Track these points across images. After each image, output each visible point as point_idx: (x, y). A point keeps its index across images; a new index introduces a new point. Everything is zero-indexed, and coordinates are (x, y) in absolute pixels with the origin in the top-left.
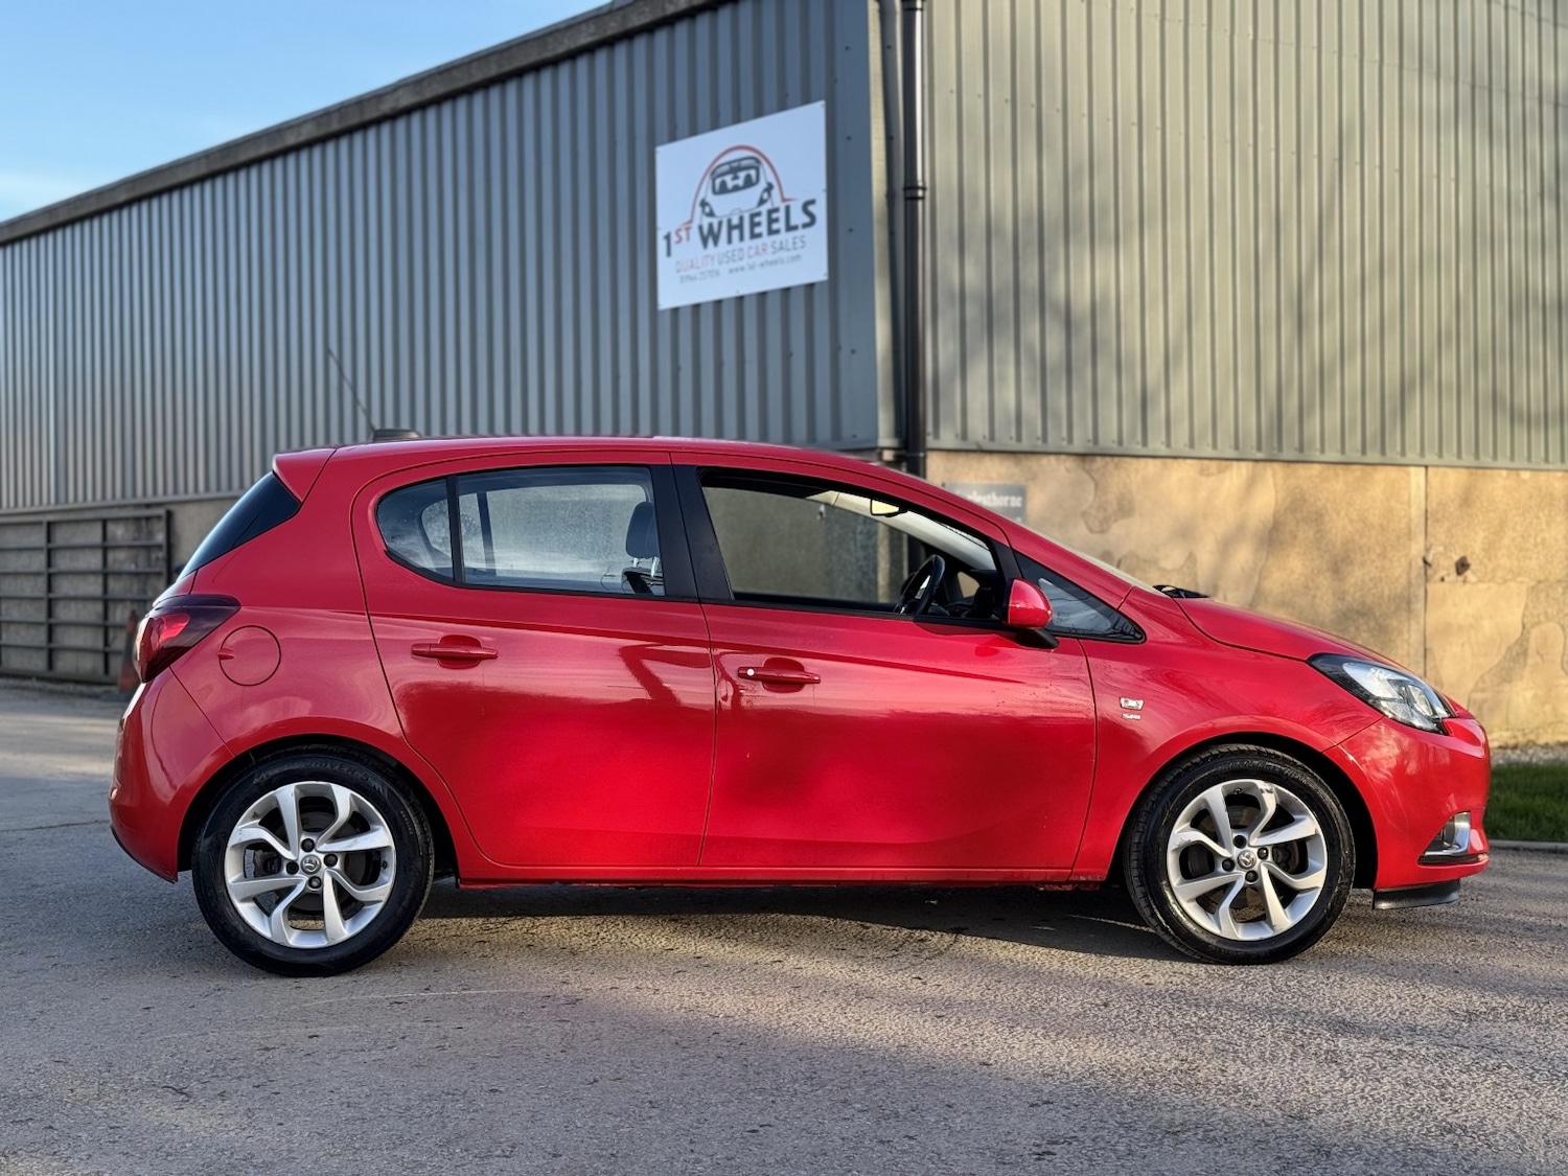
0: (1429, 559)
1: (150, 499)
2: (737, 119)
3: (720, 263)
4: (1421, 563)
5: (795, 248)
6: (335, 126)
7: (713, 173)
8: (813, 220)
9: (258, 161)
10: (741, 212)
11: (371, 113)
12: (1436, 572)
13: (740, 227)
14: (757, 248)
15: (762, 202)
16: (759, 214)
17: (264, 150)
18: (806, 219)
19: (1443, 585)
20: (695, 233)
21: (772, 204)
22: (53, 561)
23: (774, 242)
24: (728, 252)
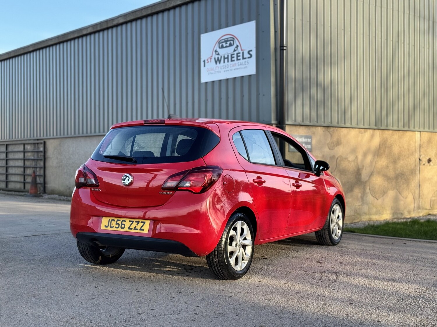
0: (421, 158)
1: (39, 138)
2: (227, 26)
3: (221, 69)
4: (418, 160)
5: (245, 64)
6: (99, 28)
7: (219, 42)
8: (251, 56)
9: (74, 39)
10: (228, 54)
11: (110, 25)
12: (422, 162)
13: (228, 58)
14: (233, 64)
15: (235, 51)
16: (234, 54)
17: (76, 35)
18: (249, 56)
19: (424, 166)
20: (213, 60)
21: (238, 51)
22: (8, 156)
23: (238, 63)
24: (223, 66)
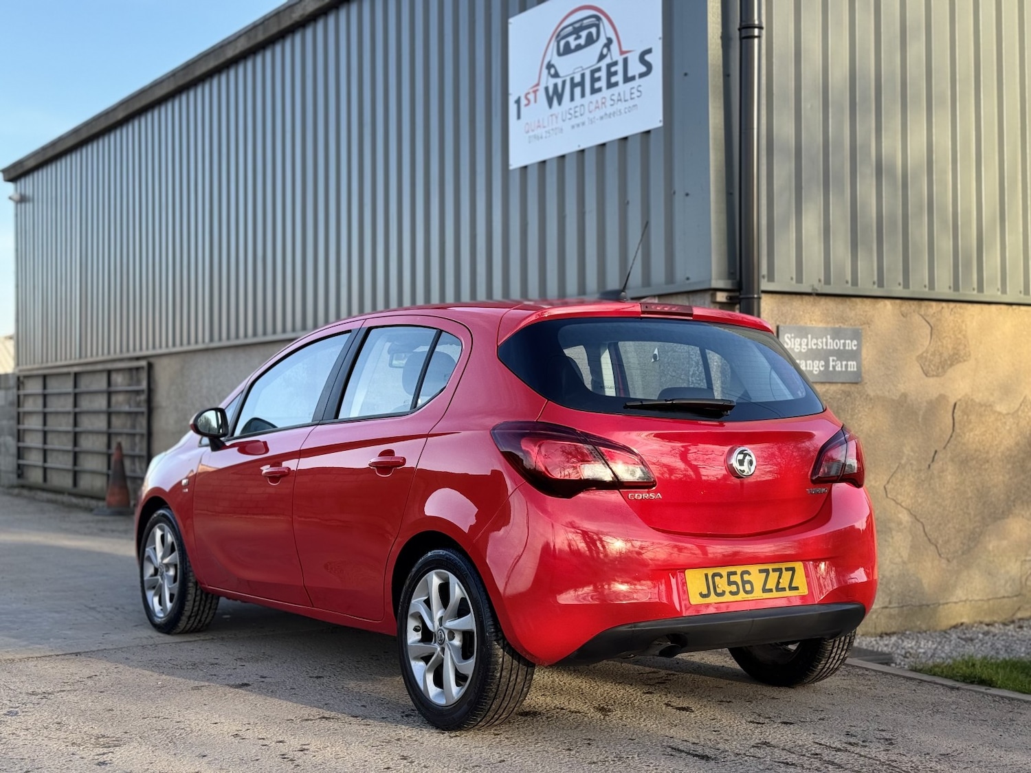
1: (138, 353)
3: (564, 120)
5: (632, 99)
6: (261, 37)
7: (559, 35)
10: (583, 69)
11: (286, 22)
13: (582, 84)
14: (597, 102)
15: (602, 57)
16: (599, 69)
20: (541, 95)
21: (612, 59)
22: (78, 403)
23: (613, 95)
24: (570, 109)
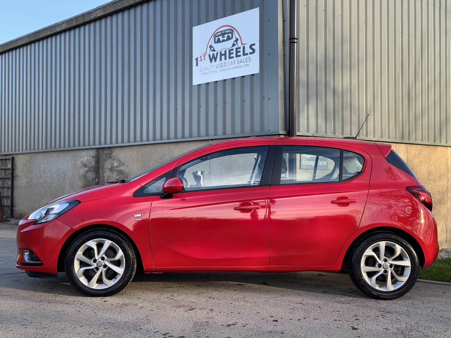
1: (6, 153)
2: (224, 16)
9: (47, 37)
11: (87, 19)
